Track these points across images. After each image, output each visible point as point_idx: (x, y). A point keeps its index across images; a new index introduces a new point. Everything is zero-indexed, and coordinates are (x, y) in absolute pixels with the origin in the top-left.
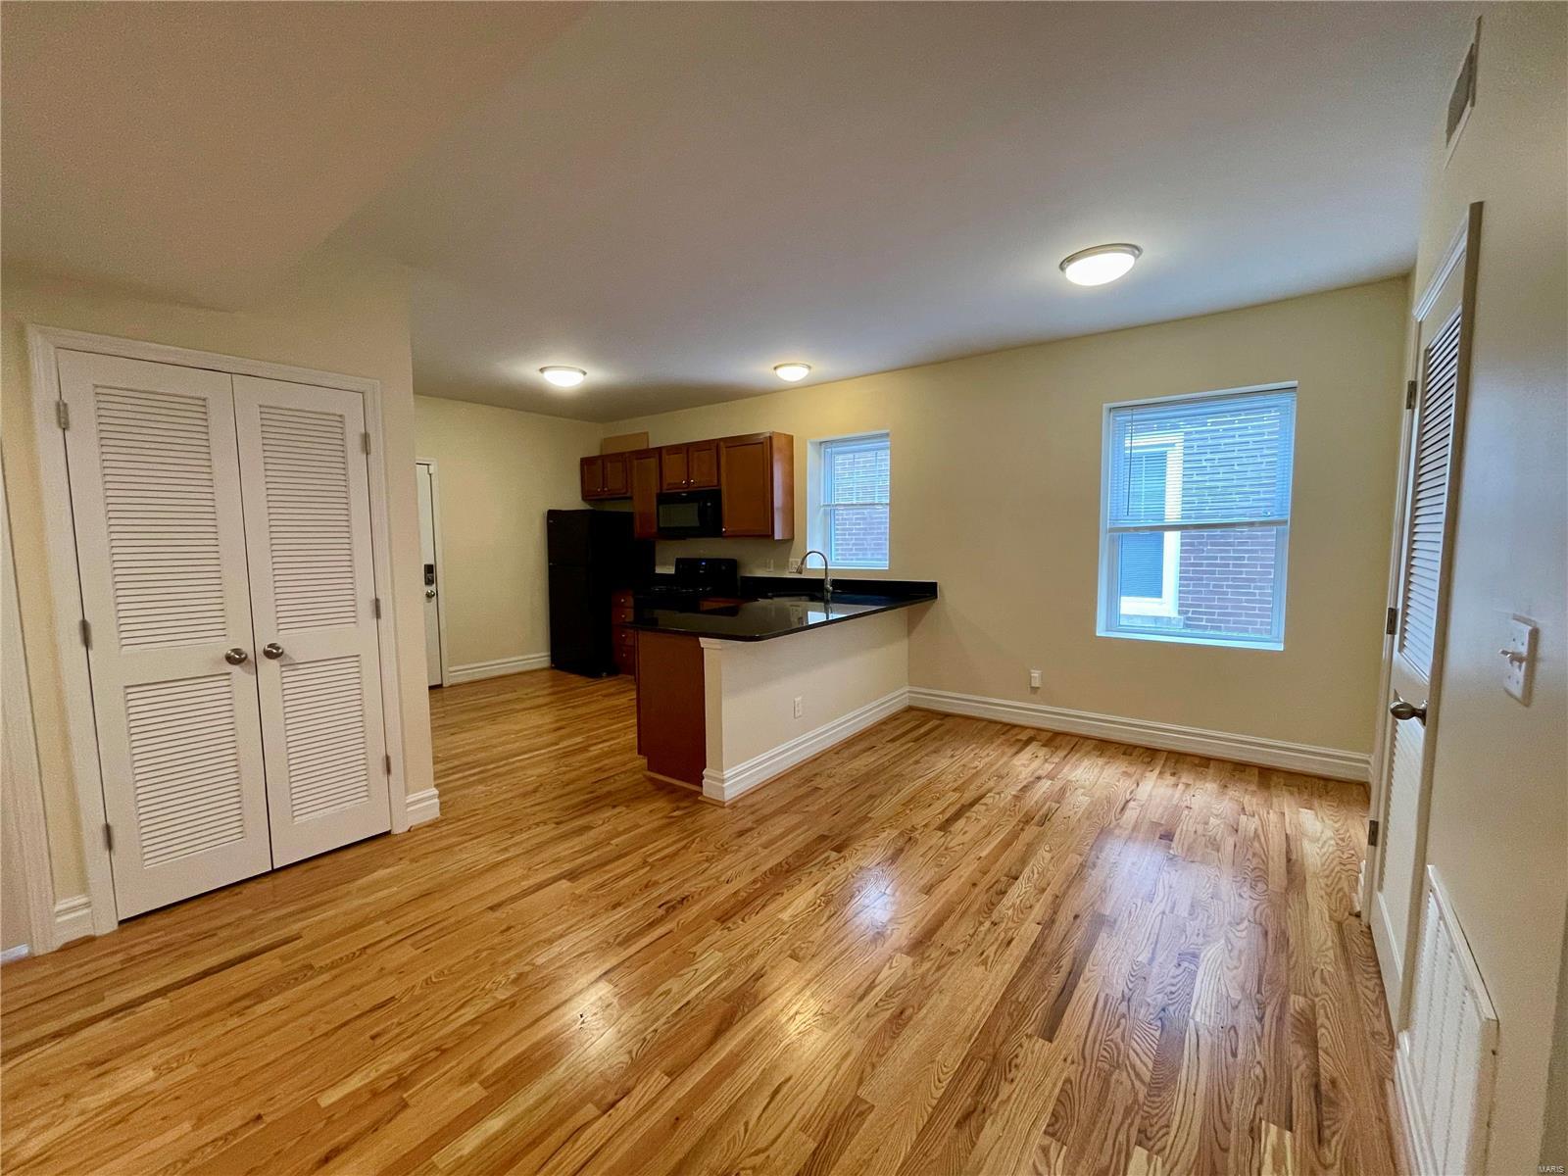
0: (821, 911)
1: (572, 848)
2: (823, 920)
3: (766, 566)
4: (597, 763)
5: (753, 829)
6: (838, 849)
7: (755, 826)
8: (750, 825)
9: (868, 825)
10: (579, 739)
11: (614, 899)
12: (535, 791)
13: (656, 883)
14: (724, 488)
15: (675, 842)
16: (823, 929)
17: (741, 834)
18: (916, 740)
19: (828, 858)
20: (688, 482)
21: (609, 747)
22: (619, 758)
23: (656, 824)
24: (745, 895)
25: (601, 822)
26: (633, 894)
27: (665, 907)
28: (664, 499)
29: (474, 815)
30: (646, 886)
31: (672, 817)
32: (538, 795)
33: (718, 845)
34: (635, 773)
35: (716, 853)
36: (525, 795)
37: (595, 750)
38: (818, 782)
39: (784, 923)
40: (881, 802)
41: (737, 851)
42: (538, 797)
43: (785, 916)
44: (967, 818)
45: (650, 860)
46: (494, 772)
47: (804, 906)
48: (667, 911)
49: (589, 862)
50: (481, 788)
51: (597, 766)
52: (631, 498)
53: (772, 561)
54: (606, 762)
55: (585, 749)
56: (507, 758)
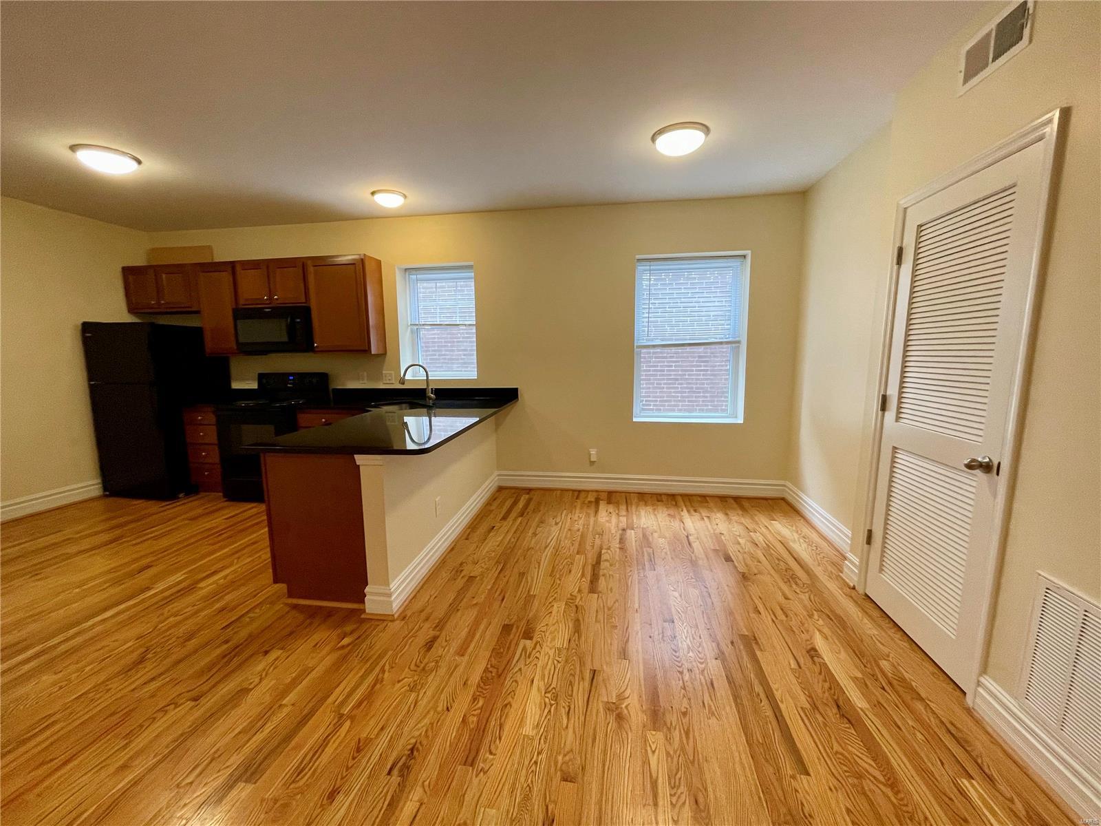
0: (556, 709)
1: (231, 729)
2: (565, 721)
3: (358, 378)
4: (218, 601)
5: (438, 637)
6: (528, 635)
7: (438, 633)
8: (432, 633)
9: (536, 603)
10: (178, 577)
11: (325, 785)
12: (142, 660)
13: (368, 741)
14: (313, 305)
15: (363, 678)
16: (570, 730)
17: (429, 645)
18: (522, 514)
19: (524, 649)
20: (270, 298)
21: (225, 577)
22: (243, 589)
23: (328, 661)
24: (475, 719)
25: (257, 680)
26: (348, 768)
27: (395, 772)
28: (241, 314)
29: (47, 727)
30: (359, 750)
31: (343, 647)
32: (149, 665)
33: (413, 667)
34: (273, 603)
35: (416, 678)
36: (127, 671)
37: (207, 586)
38: (468, 570)
39: (532, 739)
40: (532, 578)
41: (437, 667)
42: (149, 669)
43: (528, 730)
44: (603, 575)
45: (346, 710)
46: (63, 648)
47: (538, 712)
48: (402, 775)
49: (266, 741)
50: (48, 678)
51: (218, 606)
52: (198, 312)
53: (365, 374)
54: (228, 598)
55: (191, 588)
56: (78, 623)
